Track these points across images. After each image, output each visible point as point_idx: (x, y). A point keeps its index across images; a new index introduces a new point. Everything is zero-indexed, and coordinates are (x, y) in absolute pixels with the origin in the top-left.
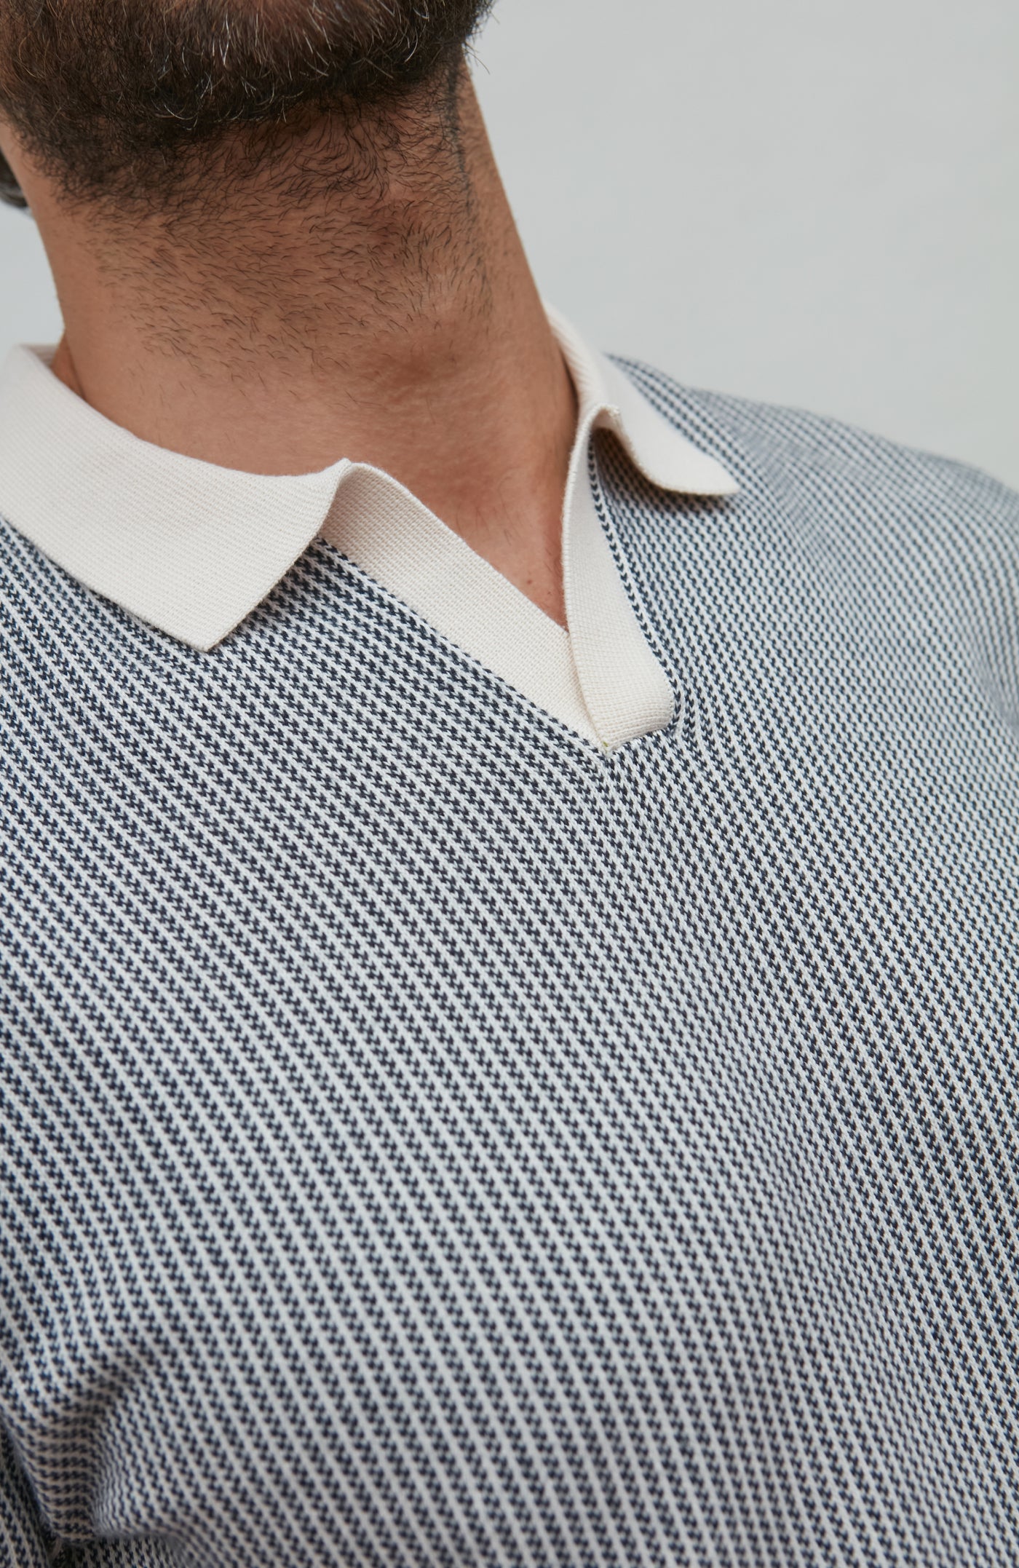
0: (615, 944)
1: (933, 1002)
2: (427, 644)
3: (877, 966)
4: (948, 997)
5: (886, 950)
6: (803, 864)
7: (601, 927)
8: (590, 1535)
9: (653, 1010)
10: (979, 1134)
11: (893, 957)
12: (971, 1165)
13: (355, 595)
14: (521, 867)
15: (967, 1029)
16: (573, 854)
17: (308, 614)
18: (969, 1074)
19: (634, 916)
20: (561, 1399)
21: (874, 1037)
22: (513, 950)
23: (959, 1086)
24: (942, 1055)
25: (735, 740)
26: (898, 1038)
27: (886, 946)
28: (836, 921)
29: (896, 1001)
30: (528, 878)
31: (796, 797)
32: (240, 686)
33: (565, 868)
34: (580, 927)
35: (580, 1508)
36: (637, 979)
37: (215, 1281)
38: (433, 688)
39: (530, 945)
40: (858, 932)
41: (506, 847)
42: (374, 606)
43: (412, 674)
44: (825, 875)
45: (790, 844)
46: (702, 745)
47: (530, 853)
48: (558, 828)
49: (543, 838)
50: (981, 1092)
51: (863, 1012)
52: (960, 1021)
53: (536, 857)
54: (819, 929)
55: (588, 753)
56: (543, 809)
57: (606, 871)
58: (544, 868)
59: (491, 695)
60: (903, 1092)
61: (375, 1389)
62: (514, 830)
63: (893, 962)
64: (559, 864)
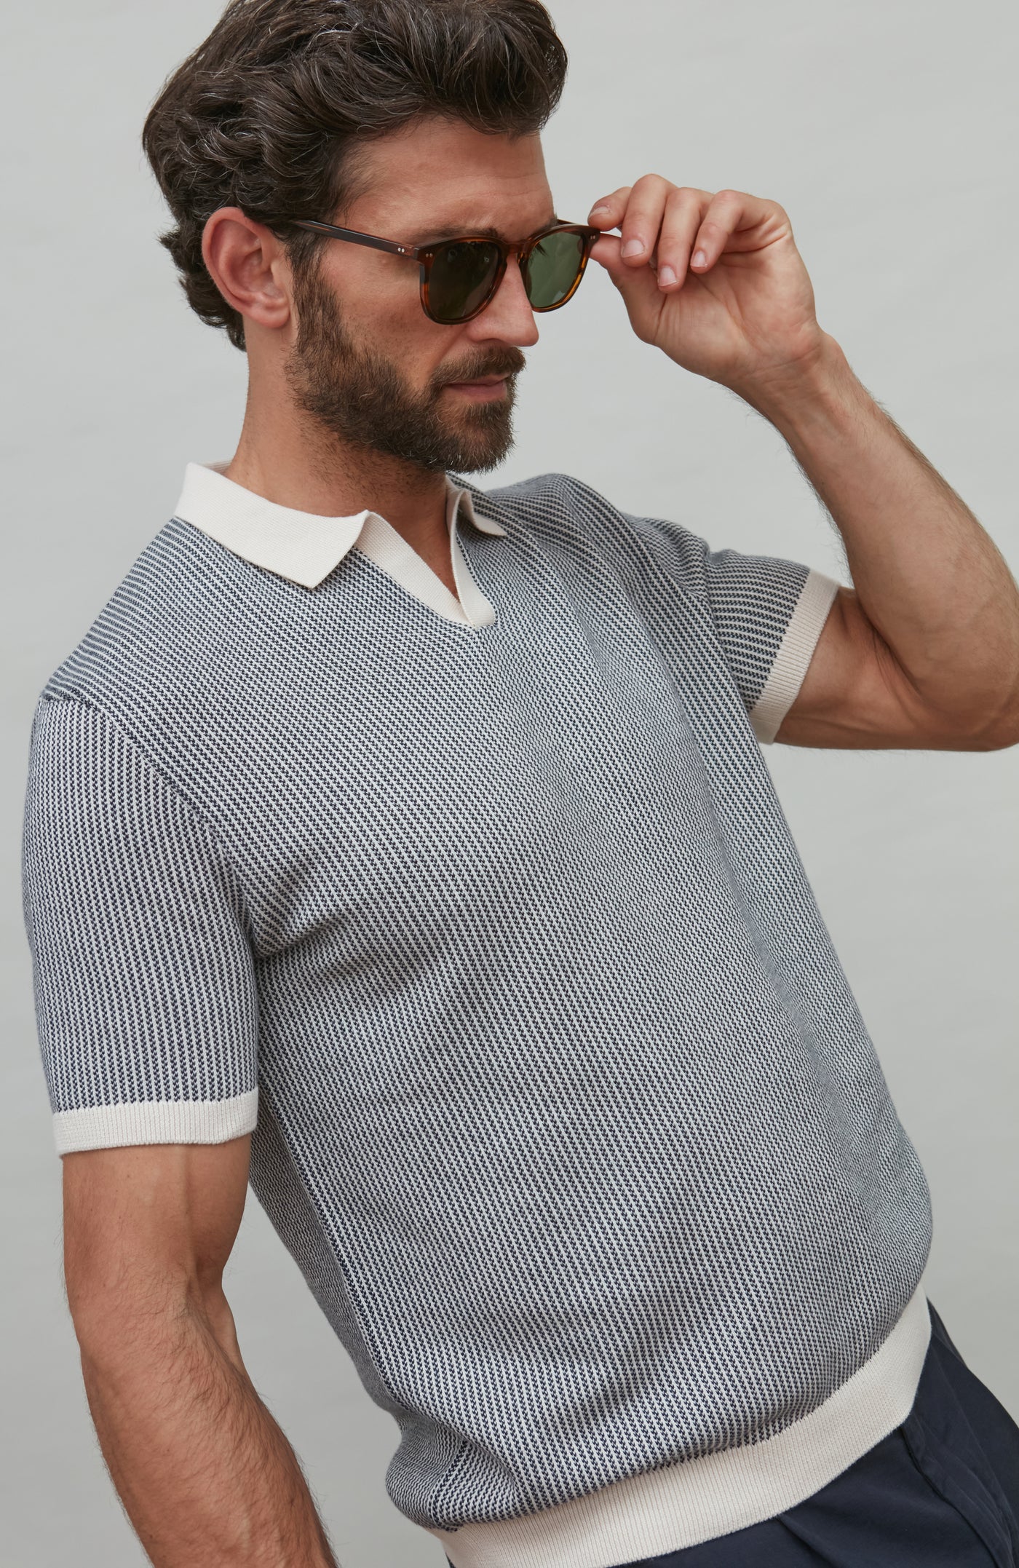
0: (484, 703)
1: (603, 728)
2: (397, 591)
3: (580, 715)
4: (609, 725)
5: (584, 708)
6: (548, 677)
7: (479, 697)
8: (498, 909)
9: (501, 728)
10: (627, 778)
11: (586, 711)
12: (626, 790)
13: (367, 570)
14: (446, 676)
15: (617, 737)
16: (466, 669)
17: (348, 579)
18: (620, 755)
19: (491, 692)
20: (484, 858)
21: (582, 744)
22: (446, 706)
23: (617, 760)
24: (609, 748)
25: (519, 628)
26: (591, 743)
27: (583, 706)
28: (563, 699)
29: (589, 729)
30: (449, 680)
31: (544, 650)
32: (325, 608)
33: (463, 675)
34: (471, 697)
35: (494, 898)
36: (494, 716)
37: (349, 819)
38: (402, 610)
39: (452, 704)
40: (572, 703)
41: (439, 668)
42: (375, 574)
43: (393, 604)
44: (557, 681)
45: (543, 670)
46: (508, 631)
47: (449, 671)
48: (459, 659)
49: (454, 664)
50: (625, 761)
51: (576, 734)
52: (615, 734)
53: (451, 672)
54: (557, 703)
55: (468, 629)
56: (452, 653)
57: (479, 675)
58: (455, 676)
59: (425, 613)
60: (596, 764)
61: (416, 855)
62: (442, 662)
63: (586, 713)
64: (461, 674)
